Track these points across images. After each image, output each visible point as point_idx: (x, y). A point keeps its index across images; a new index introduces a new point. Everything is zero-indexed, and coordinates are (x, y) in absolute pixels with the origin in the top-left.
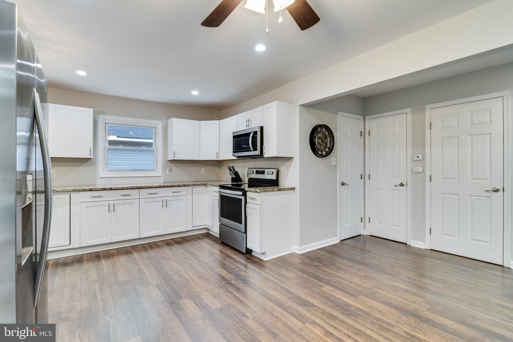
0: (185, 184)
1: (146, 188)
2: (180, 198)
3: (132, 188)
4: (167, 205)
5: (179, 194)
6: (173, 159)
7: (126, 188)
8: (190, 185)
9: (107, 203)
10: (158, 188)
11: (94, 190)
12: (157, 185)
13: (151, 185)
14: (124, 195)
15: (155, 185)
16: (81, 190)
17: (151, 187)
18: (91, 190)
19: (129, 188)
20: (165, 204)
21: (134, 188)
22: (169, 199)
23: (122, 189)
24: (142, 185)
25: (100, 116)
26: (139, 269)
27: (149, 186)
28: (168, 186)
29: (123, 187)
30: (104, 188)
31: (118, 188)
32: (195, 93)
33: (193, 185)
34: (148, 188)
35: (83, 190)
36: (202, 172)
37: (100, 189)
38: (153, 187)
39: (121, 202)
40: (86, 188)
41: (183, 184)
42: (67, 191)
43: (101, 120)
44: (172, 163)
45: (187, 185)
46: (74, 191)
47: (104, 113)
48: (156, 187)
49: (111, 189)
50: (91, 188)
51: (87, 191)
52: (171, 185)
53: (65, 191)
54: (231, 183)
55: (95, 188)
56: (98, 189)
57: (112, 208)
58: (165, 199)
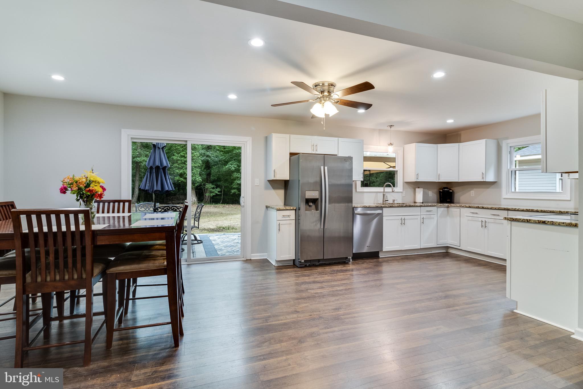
3: (499, 209)
7: (495, 208)
9: (480, 219)
10: (525, 211)
12: (525, 208)
13: (517, 208)
14: (494, 215)
15: (522, 208)
19: (497, 208)
21: (502, 209)
23: (491, 209)
24: (509, 207)
25: (504, 141)
28: (538, 211)
29: (492, 207)
30: (478, 207)
31: (488, 207)
35: (465, 206)
37: (476, 207)
38: (519, 210)
39: (492, 221)
46: (461, 207)
48: (523, 210)
49: (483, 208)
50: (470, 206)
51: (468, 207)
53: (456, 206)
55: (472, 206)
56: (474, 207)
57: (484, 225)
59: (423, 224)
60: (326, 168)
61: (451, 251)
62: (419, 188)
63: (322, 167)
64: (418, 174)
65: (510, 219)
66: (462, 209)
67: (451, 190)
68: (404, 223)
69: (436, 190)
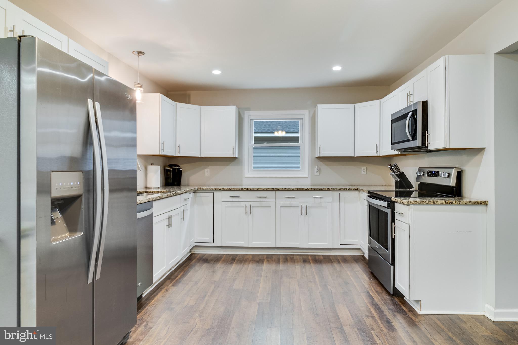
0: (329, 188)
1: (282, 190)
2: (324, 205)
3: (267, 189)
4: (306, 213)
5: (322, 200)
6: (319, 156)
7: (262, 189)
8: (336, 189)
9: (243, 204)
10: (295, 190)
11: (232, 189)
12: (295, 187)
13: (288, 187)
14: (260, 197)
15: (292, 187)
16: (222, 189)
17: (288, 190)
18: (230, 190)
19: (265, 189)
20: (305, 211)
21: (270, 189)
22: (309, 205)
23: (258, 190)
25: (246, 112)
26: (258, 280)
27: (286, 188)
28: (308, 190)
29: (259, 189)
30: (241, 189)
31: (254, 189)
32: (337, 68)
33: (340, 189)
34: (285, 190)
36: (362, 173)
37: (238, 189)
38: (290, 189)
39: (258, 204)
40: (226, 187)
41: (326, 188)
42: (210, 190)
43: (247, 116)
44: (321, 161)
45: (332, 189)
46: (216, 190)
47: (249, 109)
48: (294, 190)
49: (247, 190)
50: (230, 188)
51: (226, 190)
52: (312, 188)
53: (209, 189)
54: (394, 189)
55: (233, 188)
56: (235, 189)
57: (249, 211)
58: (304, 205)
59: (184, 220)
60: (97, 105)
61: (198, 251)
62: (152, 164)
63: (90, 102)
64: (164, 144)
66: (217, 194)
67: (181, 168)
68: (171, 225)
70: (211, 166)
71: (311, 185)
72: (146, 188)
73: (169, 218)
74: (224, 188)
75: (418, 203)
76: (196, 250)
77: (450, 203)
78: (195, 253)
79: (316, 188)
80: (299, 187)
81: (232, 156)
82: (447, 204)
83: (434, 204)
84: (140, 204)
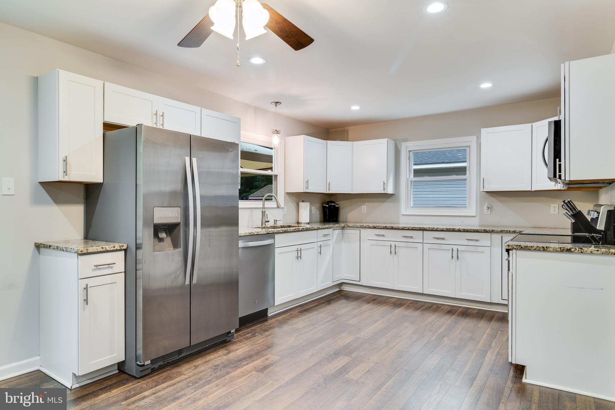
0: (487, 229)
1: (429, 230)
2: (480, 249)
3: (413, 228)
4: (458, 257)
5: (477, 243)
7: (407, 228)
8: (495, 231)
9: (388, 243)
10: (445, 231)
11: (377, 227)
12: (445, 227)
13: (436, 227)
14: (406, 237)
15: (441, 227)
16: (367, 227)
17: (437, 230)
18: (375, 227)
19: (411, 228)
20: (456, 256)
21: (416, 229)
22: (460, 248)
23: (403, 229)
24: (426, 227)
25: (403, 144)
27: (434, 228)
28: (460, 230)
29: (404, 227)
30: (386, 227)
31: (399, 227)
32: (486, 85)
33: (501, 232)
34: (432, 230)
35: (368, 227)
37: (382, 228)
38: (438, 229)
39: (403, 244)
40: (371, 225)
41: (483, 229)
42: (356, 227)
43: (404, 148)
45: (491, 231)
46: (362, 227)
47: (406, 140)
48: (443, 230)
49: (392, 228)
50: (375, 226)
51: (371, 228)
52: (465, 229)
53: (355, 226)
55: (378, 225)
56: (380, 227)
57: (394, 251)
58: (455, 248)
59: (321, 254)
60: (194, 160)
61: (346, 288)
62: (303, 201)
63: (187, 159)
64: (308, 182)
65: (515, 247)
66: (363, 231)
67: (337, 205)
68: (301, 257)
69: (318, 205)
70: (367, 202)
71: (480, 226)
72: (298, 223)
73: (297, 251)
74: (369, 225)
75: (522, 248)
76: (345, 287)
77: (567, 251)
78: (344, 289)
79: (470, 229)
80: (449, 227)
81: (383, 192)
82: (563, 251)
83: (544, 250)
84: (257, 235)
